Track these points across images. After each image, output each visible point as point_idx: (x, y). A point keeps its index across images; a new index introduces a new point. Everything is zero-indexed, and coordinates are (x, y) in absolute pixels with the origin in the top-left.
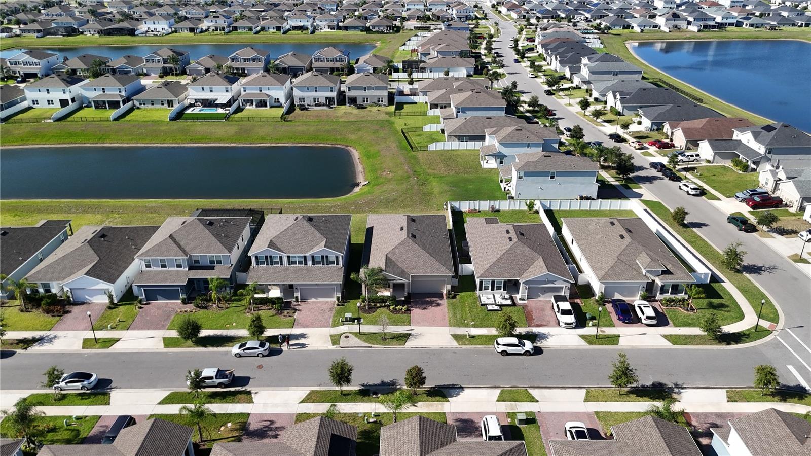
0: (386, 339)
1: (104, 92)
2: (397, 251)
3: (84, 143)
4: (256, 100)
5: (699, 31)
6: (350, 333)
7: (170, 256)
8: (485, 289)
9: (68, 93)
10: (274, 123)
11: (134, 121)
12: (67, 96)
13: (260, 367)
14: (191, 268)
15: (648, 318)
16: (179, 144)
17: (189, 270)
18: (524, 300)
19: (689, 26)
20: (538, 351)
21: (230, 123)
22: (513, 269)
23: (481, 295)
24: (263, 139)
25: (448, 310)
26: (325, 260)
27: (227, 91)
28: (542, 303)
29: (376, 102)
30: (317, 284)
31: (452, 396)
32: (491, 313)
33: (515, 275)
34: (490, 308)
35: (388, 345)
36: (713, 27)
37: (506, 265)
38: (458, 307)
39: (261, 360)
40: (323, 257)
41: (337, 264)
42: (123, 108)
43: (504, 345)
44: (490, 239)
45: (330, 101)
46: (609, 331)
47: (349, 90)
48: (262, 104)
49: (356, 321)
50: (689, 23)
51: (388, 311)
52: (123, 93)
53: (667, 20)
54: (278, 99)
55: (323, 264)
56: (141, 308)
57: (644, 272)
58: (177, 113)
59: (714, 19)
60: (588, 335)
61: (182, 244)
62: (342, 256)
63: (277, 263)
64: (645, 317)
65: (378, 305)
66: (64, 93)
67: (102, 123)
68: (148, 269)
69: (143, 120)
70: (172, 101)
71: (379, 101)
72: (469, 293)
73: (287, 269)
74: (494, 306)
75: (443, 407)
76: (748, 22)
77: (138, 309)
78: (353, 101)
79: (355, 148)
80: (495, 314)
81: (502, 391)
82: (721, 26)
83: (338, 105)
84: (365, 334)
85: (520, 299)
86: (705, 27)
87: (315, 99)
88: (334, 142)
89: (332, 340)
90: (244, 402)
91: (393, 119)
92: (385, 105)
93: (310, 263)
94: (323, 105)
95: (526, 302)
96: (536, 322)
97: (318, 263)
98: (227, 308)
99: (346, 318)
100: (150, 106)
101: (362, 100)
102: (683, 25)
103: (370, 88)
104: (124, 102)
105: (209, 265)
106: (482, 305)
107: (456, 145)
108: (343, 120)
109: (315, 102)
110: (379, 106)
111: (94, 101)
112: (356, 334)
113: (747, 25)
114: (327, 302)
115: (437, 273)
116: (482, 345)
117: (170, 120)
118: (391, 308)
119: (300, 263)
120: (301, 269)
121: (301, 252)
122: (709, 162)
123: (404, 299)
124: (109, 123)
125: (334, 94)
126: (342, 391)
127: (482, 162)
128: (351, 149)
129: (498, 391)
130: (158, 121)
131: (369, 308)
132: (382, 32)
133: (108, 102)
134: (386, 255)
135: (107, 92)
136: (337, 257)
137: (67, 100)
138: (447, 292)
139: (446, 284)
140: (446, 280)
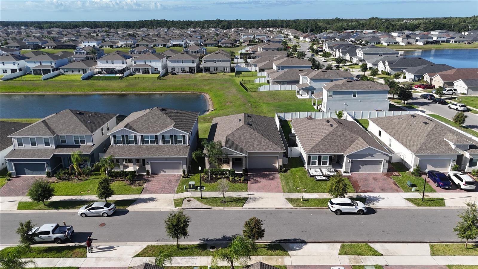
0: (225, 202)
1: (41, 64)
2: (236, 134)
3: (20, 92)
4: (142, 69)
5: (424, 45)
6: (192, 197)
7: (39, 135)
8: (312, 165)
9: (16, 65)
10: (153, 81)
11: (58, 80)
12: (16, 67)
13: (103, 225)
14: (57, 147)
15: (467, 183)
16: (86, 92)
17: (56, 148)
18: (348, 173)
19: (417, 42)
20: (370, 211)
21: (122, 81)
22: (337, 146)
23: (309, 170)
24: (144, 89)
25: (281, 180)
26: (174, 139)
27: (123, 63)
28: (365, 175)
29: (223, 70)
30: (165, 159)
31: (292, 250)
32: (319, 183)
33: (339, 151)
34: (318, 178)
35: (227, 207)
36: (432, 43)
37: (329, 143)
38: (289, 178)
39: (105, 219)
40: (171, 136)
41: (184, 143)
42: (52, 73)
43: (338, 204)
44: (314, 128)
45: (192, 70)
46: (432, 195)
47: (205, 63)
48: (146, 71)
49: (199, 188)
50: (417, 41)
51: (228, 181)
52: (53, 65)
53: (403, 39)
54: (157, 68)
55: (172, 143)
56: (9, 180)
57: (453, 147)
58: (88, 76)
59: (432, 38)
60: (414, 199)
61: (52, 127)
62: (188, 135)
63: (132, 142)
64: (464, 183)
65: (219, 176)
66: (14, 65)
67: (35, 81)
68: (20, 147)
69: (64, 79)
70: (86, 70)
71: (224, 70)
72: (298, 168)
73: (140, 147)
74: (322, 177)
75: (283, 261)
76: (453, 40)
77: (6, 181)
78: (207, 70)
79: (207, 93)
80: (324, 183)
81: (342, 245)
82: (437, 42)
83: (197, 72)
84: (206, 198)
85: (344, 173)
86: (427, 43)
87: (182, 68)
88: (193, 91)
89: (175, 203)
90: (76, 257)
91: (234, 78)
92: (228, 72)
93: (160, 141)
94: (187, 73)
95: (350, 174)
96: (362, 188)
97: (168, 142)
98: (87, 180)
99: (190, 185)
100: (70, 73)
101: (213, 69)
102: (413, 41)
103: (218, 61)
104: (53, 70)
105: (74, 144)
106: (311, 176)
107: (278, 87)
108: (200, 79)
109: (182, 70)
110: (225, 72)
111: (33, 70)
112: (198, 199)
113: (453, 42)
114: (175, 175)
115: (271, 150)
116: (315, 206)
117: (82, 80)
118: (230, 178)
119: (152, 142)
120: (152, 147)
121: (153, 132)
122: (464, 94)
123: (242, 172)
124: (41, 81)
125: (194, 65)
126: (178, 246)
127: (298, 96)
128: (205, 94)
129: (339, 246)
130: (74, 80)
131: (211, 179)
132: (228, 47)
133: (43, 70)
134: (227, 137)
135: (43, 64)
136: (184, 137)
137: (16, 69)
138: (279, 167)
139: (278, 160)
140: (278, 156)
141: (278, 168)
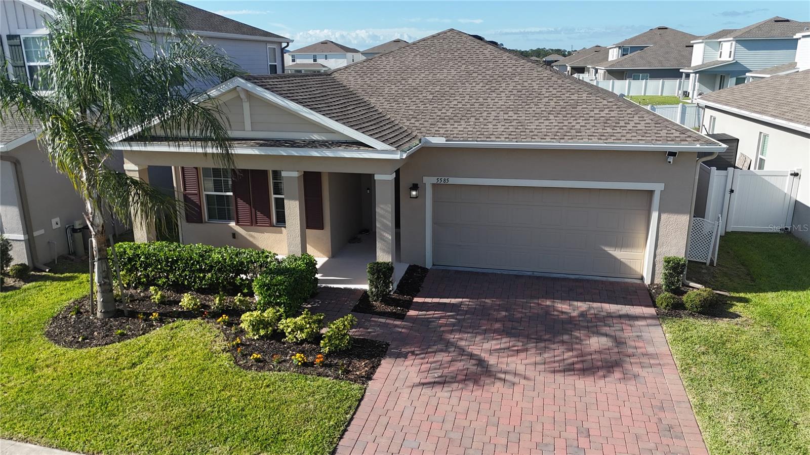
107: (621, 86)
138: (661, 270)
139: (655, 215)
140: (658, 188)
141: (647, 281)
